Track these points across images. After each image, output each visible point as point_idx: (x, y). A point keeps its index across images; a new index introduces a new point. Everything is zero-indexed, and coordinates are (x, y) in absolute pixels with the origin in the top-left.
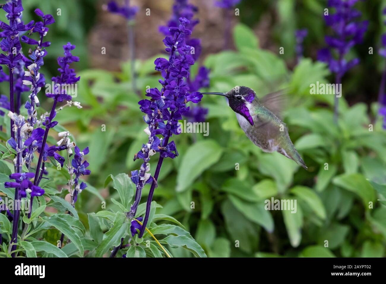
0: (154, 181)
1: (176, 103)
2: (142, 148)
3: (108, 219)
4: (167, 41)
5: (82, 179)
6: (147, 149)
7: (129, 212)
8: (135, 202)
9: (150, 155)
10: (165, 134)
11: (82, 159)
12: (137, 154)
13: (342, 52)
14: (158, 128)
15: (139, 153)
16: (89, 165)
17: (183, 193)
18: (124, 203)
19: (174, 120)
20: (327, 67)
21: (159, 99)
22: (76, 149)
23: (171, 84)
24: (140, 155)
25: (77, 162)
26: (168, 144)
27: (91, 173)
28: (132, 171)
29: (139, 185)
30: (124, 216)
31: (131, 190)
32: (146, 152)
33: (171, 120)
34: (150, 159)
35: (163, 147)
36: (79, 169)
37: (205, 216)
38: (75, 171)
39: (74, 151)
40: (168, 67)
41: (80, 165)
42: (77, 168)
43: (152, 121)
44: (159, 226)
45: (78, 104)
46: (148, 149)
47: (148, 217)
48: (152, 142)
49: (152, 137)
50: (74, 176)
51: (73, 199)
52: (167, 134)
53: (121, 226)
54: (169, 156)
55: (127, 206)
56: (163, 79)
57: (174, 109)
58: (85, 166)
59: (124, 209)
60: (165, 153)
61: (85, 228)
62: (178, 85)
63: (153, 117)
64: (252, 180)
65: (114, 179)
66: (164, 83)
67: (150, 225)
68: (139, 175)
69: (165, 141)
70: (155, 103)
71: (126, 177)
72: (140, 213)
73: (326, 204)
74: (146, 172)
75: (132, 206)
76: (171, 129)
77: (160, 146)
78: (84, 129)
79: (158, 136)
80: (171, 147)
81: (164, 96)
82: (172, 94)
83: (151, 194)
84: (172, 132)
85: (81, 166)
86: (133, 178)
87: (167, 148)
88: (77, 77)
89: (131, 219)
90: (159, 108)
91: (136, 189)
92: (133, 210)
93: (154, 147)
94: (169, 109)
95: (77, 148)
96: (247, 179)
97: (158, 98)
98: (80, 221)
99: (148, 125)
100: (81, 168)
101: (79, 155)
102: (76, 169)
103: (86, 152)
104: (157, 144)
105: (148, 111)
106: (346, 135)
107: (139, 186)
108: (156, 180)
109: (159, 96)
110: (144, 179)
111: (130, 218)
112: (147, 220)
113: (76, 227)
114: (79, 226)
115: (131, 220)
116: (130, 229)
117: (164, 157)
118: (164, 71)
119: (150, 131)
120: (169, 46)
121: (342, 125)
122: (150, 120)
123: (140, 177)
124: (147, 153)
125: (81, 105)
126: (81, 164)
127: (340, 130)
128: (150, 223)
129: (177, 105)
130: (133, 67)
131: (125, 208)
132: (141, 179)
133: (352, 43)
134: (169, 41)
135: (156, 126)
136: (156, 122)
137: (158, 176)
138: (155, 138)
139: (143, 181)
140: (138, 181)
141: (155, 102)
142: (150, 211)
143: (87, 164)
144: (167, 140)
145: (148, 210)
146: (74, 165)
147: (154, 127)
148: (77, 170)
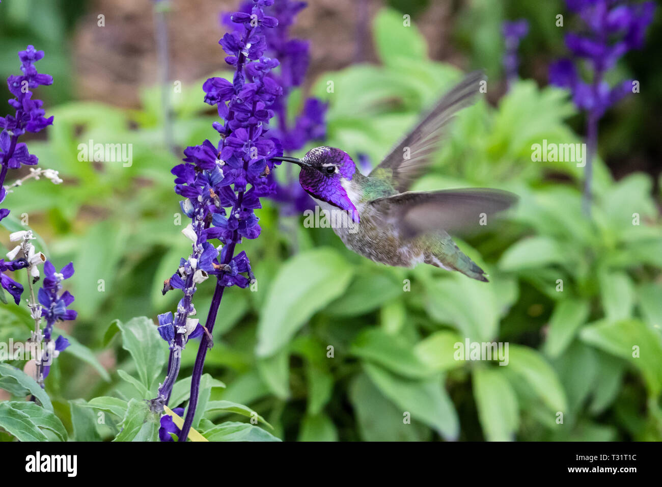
0: (205, 335)
1: (247, 176)
2: (180, 267)
3: (112, 413)
4: (228, 43)
5: (58, 329)
6: (190, 269)
7: (156, 399)
8: (167, 377)
9: (196, 281)
10: (227, 237)
11: (59, 287)
12: (170, 281)
13: (600, 68)
14: (212, 226)
15: (172, 279)
16: (73, 300)
17: (270, 360)
18: (144, 378)
19: (245, 210)
20: (569, 99)
21: (212, 166)
22: (48, 267)
23: (237, 136)
24: (174, 283)
25: (49, 295)
26: (233, 257)
27: (78, 317)
28: (159, 315)
29: (175, 342)
30: (145, 407)
31: (159, 351)
32: (188, 275)
33: (239, 209)
34: (196, 289)
35: (222, 265)
36: (52, 308)
37: (315, 407)
38: (44, 313)
39: (43, 270)
40: (230, 97)
41: (54, 300)
42: (49, 306)
43: (199, 213)
44: (218, 427)
45: (53, 173)
46: (192, 269)
47: (195, 408)
48: (200, 255)
49: (201, 245)
50: (43, 322)
51: (41, 371)
52: (231, 239)
53: (140, 428)
54: (236, 284)
55: (152, 385)
56: (222, 122)
57: (244, 186)
58: (65, 301)
59: (145, 392)
60: (227, 277)
61: (65, 430)
62: (251, 138)
63: (200, 204)
64: (413, 333)
65: (123, 328)
66: (225, 129)
67: (200, 424)
68: (174, 322)
69: (227, 252)
70: (203, 176)
71: (149, 325)
72: (179, 399)
73: (566, 383)
74: (188, 316)
75: (161, 386)
76: (238, 228)
77: (217, 261)
78: (64, 228)
79: (212, 242)
80: (240, 264)
81: (221, 161)
82: (238, 157)
83: (201, 360)
84: (242, 234)
85: (57, 302)
86: (161, 329)
87: (232, 267)
88: (47, 116)
89: (159, 413)
90: (211, 184)
91: (169, 351)
92: (163, 396)
93: (205, 264)
94: (232, 186)
95: (49, 265)
96: (403, 331)
97: (209, 166)
98: (56, 417)
99: (191, 219)
100: (58, 307)
101: (54, 280)
102: (46, 309)
103: (67, 273)
104: (209, 258)
105: (189, 191)
106: (609, 240)
107: (176, 344)
108: (210, 331)
109: (212, 160)
110: (186, 330)
111: (157, 413)
112: (193, 414)
113: (47, 429)
114: (55, 426)
115: (160, 415)
116: (159, 435)
117: (226, 285)
118: (224, 104)
119: (196, 232)
120: (231, 52)
121: (600, 218)
122: (195, 209)
123: (177, 326)
124: (190, 277)
125: (60, 176)
126: (58, 298)
127: (595, 230)
128: (200, 420)
129: (249, 180)
130: (165, 98)
131: (146, 389)
132: (179, 332)
133: (620, 49)
134: (231, 42)
135: (207, 221)
136: (206, 214)
137: (213, 324)
138: (206, 246)
139: (183, 334)
140: (173, 335)
141: (204, 173)
142: (198, 397)
143: (71, 298)
144: (230, 249)
145: (195, 395)
146: (42, 299)
147: (203, 224)
148: (50, 311)
